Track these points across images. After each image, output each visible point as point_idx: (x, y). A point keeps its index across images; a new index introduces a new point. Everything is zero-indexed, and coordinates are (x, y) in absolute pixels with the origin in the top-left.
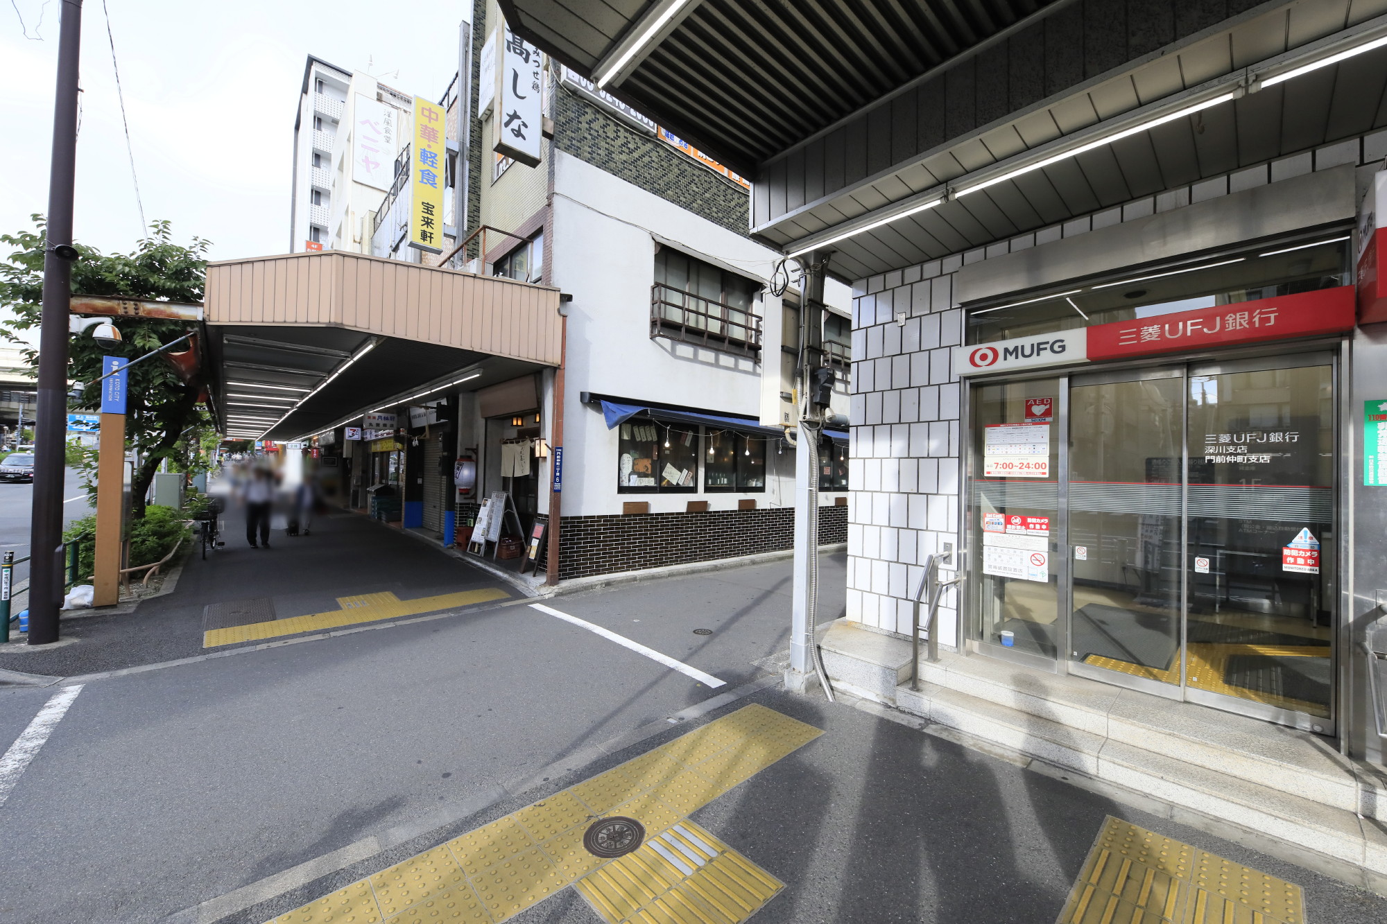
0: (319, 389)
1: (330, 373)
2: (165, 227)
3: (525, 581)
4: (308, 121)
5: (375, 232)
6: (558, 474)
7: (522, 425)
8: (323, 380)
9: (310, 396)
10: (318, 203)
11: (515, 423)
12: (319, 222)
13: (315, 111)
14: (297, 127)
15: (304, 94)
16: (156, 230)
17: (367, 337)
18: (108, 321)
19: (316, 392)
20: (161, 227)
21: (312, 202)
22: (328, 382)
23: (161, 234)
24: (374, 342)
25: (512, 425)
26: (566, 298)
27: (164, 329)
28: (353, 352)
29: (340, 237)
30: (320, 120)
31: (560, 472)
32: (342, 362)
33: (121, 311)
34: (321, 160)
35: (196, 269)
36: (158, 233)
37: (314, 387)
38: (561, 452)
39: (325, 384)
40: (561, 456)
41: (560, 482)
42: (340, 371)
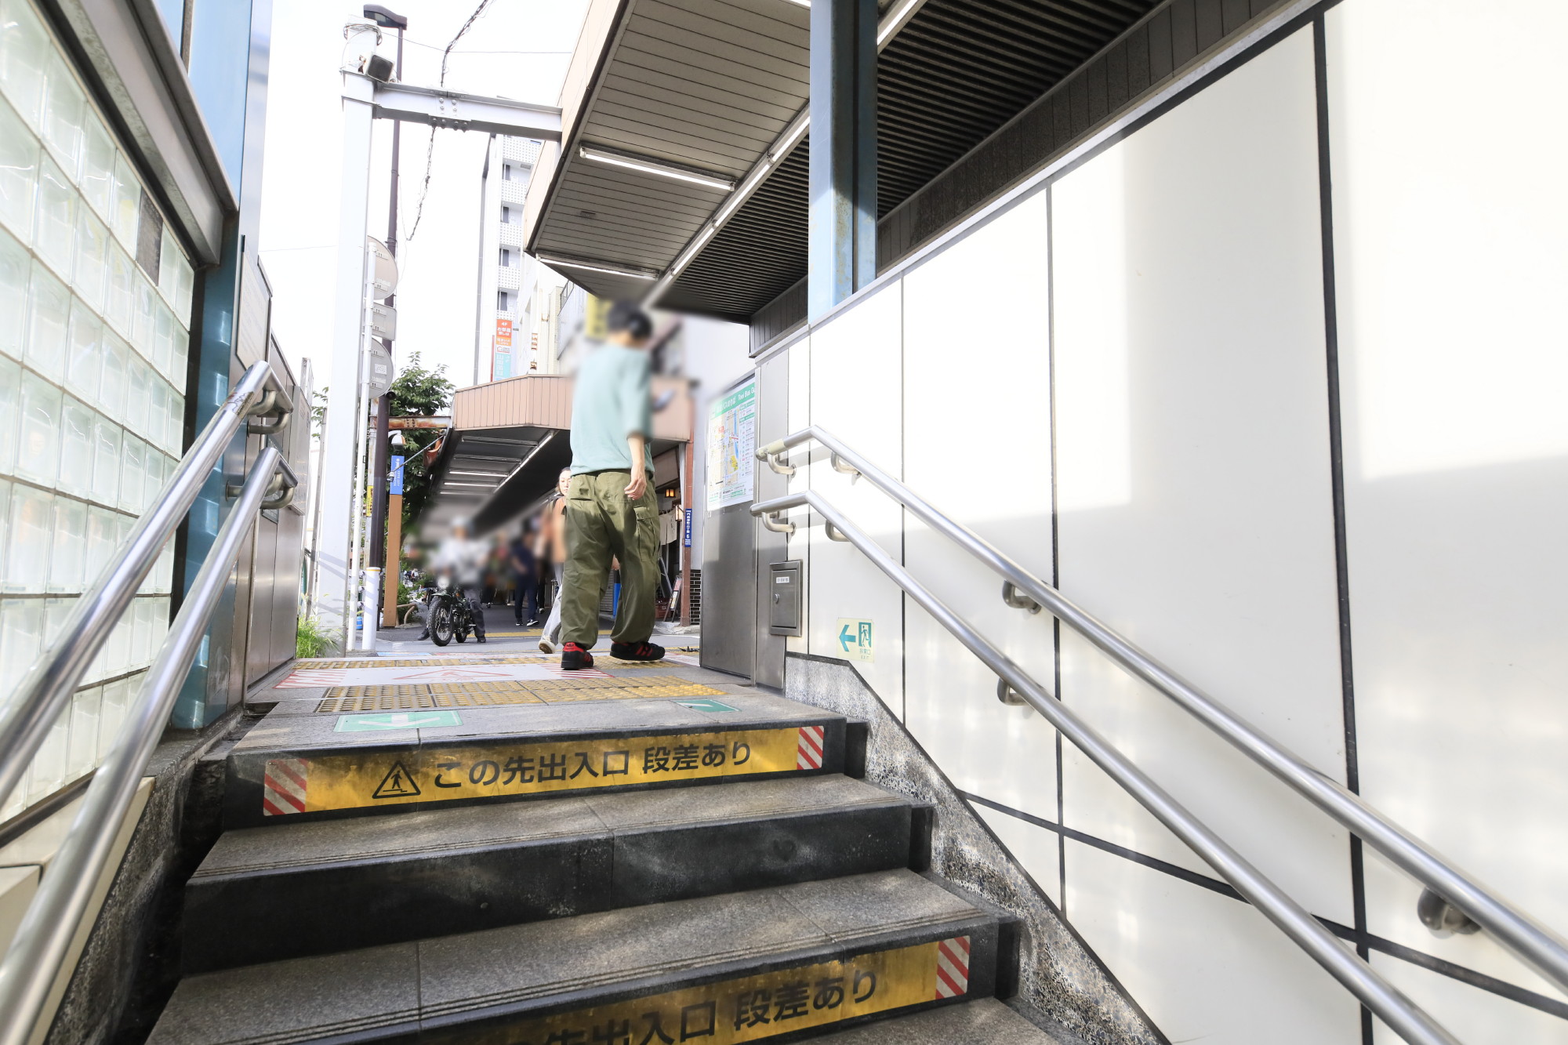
0: (513, 474)
1: (523, 459)
2: (417, 356)
3: (665, 626)
4: (496, 169)
5: (561, 308)
6: (688, 532)
7: (674, 496)
8: (517, 465)
9: (506, 480)
10: (506, 264)
11: (668, 495)
12: (507, 286)
13: (504, 159)
14: (485, 176)
15: (492, 139)
16: (411, 359)
17: (548, 431)
18: (399, 432)
19: (511, 476)
20: (415, 357)
21: (500, 264)
22: (521, 466)
23: (414, 362)
24: (552, 434)
25: (666, 497)
26: (694, 384)
27: (417, 433)
28: (539, 441)
29: (529, 313)
30: (508, 167)
31: (690, 530)
32: (531, 449)
33: (406, 426)
34: (510, 213)
35: (439, 386)
36: (412, 361)
37: (510, 472)
38: (691, 513)
39: (519, 469)
40: (691, 516)
41: (690, 538)
42: (530, 457)
